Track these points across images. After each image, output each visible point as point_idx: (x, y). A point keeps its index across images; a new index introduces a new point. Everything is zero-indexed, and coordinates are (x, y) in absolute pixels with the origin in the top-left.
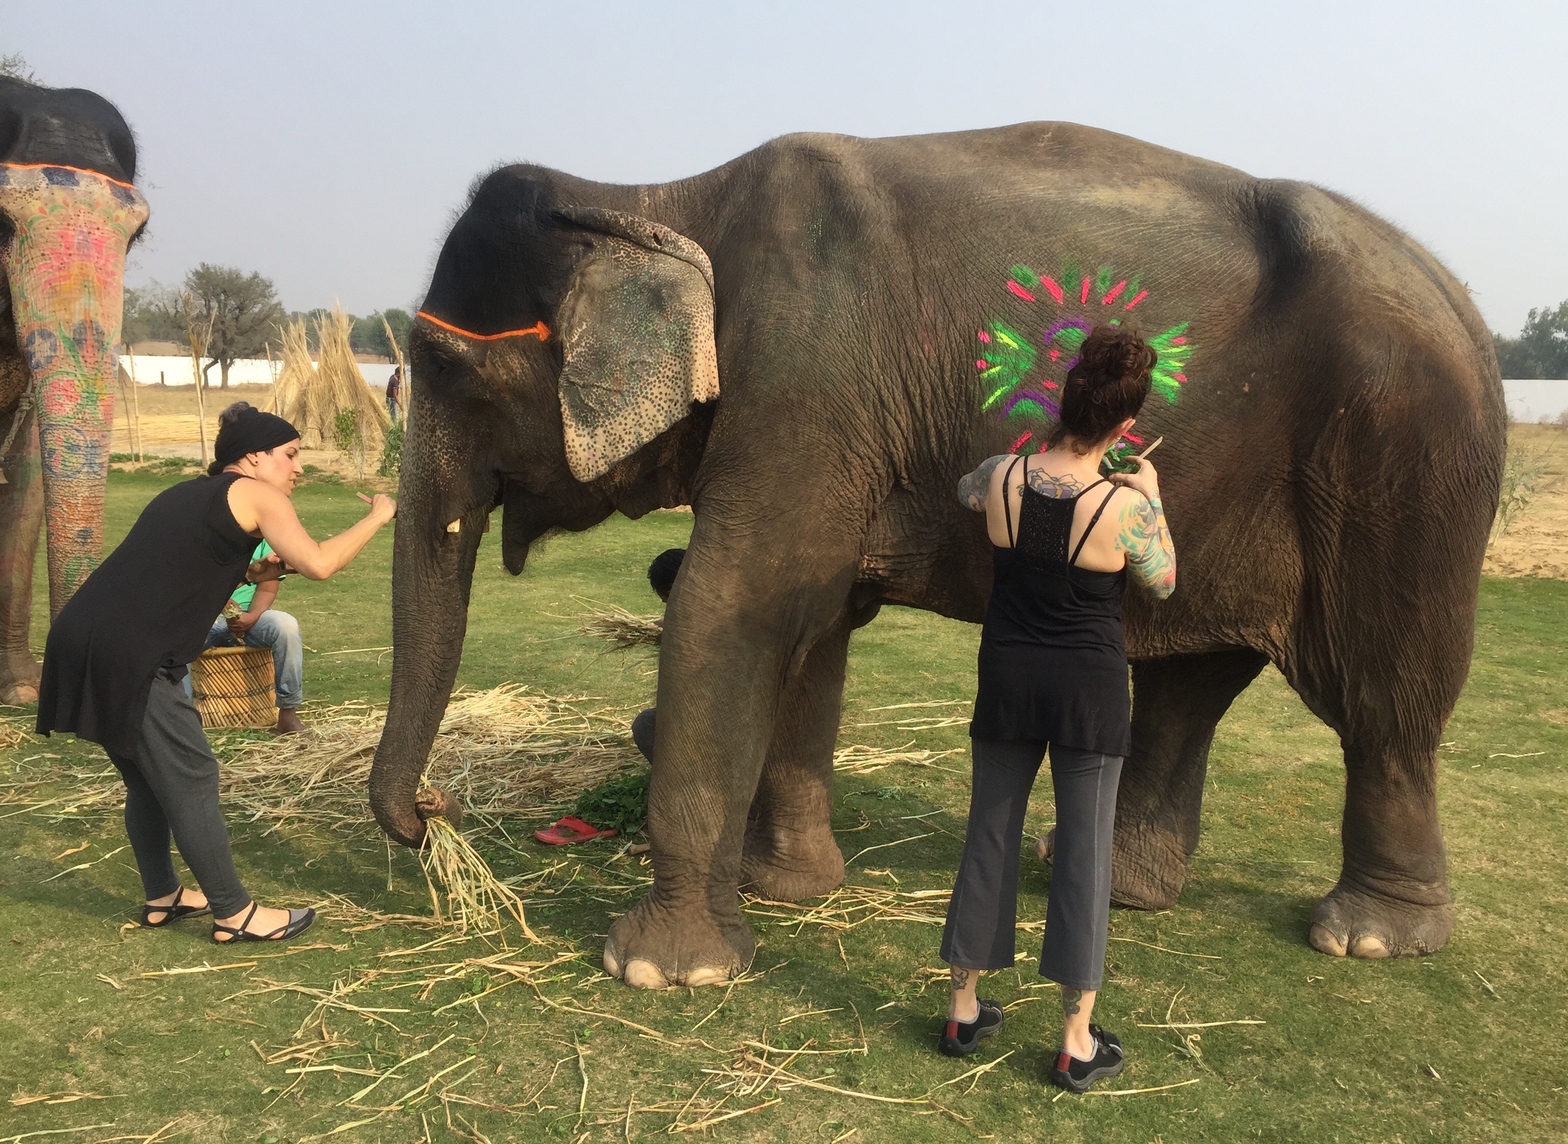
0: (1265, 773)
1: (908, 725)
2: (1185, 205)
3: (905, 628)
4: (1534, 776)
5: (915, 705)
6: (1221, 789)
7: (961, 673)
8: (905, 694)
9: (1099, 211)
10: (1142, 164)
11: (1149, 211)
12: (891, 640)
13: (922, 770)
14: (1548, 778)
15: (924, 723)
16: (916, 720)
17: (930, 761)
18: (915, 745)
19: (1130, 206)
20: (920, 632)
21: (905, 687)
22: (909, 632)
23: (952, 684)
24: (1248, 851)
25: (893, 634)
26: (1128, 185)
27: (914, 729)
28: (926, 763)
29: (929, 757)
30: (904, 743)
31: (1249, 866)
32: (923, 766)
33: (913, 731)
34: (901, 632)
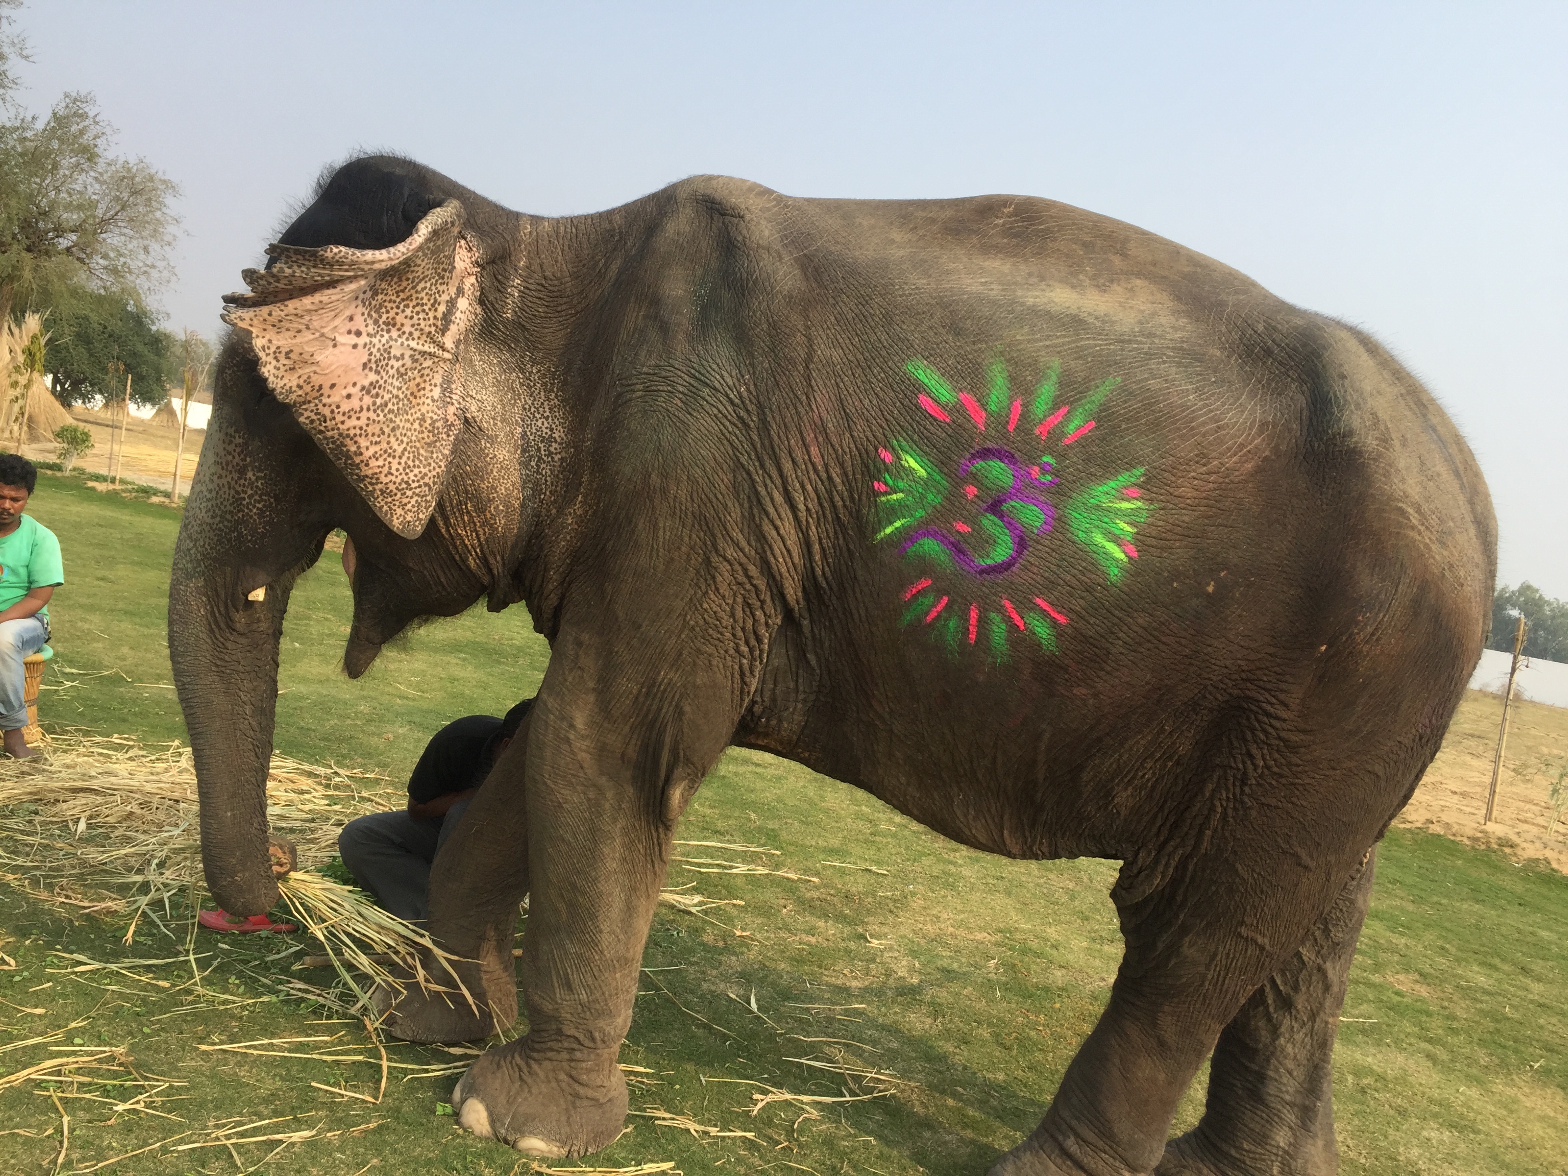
0: (1059, 988)
1: (700, 865)
2: (1164, 321)
3: (758, 765)
4: (1358, 1046)
5: (720, 845)
6: (1003, 997)
7: (789, 821)
8: (716, 832)
9: (1049, 316)
10: (1125, 256)
11: (1113, 323)
12: (736, 774)
13: (687, 917)
14: (1372, 1050)
15: (719, 866)
16: (710, 861)
17: (698, 908)
18: (693, 888)
19: (1089, 314)
20: (771, 771)
21: (720, 825)
22: (759, 770)
23: (773, 830)
24: (1001, 1078)
25: (741, 769)
26: (1098, 286)
27: (703, 870)
28: (694, 910)
29: (700, 904)
30: (684, 884)
31: (993, 1097)
32: (690, 913)
33: (700, 872)
34: (752, 768)
